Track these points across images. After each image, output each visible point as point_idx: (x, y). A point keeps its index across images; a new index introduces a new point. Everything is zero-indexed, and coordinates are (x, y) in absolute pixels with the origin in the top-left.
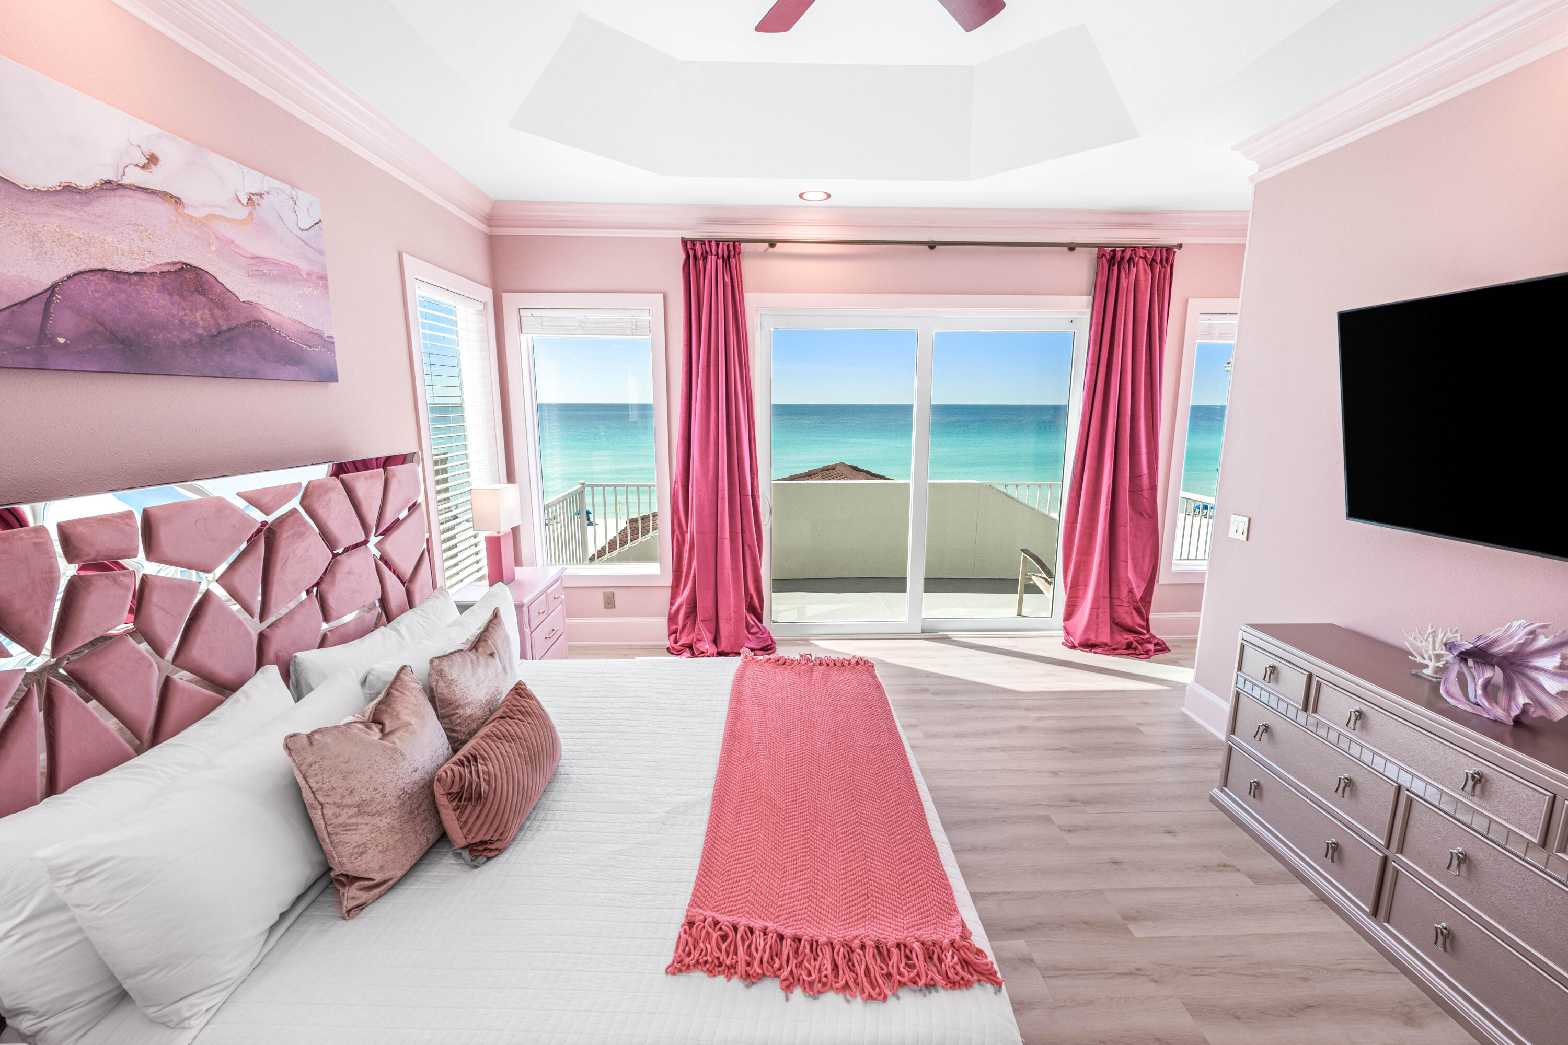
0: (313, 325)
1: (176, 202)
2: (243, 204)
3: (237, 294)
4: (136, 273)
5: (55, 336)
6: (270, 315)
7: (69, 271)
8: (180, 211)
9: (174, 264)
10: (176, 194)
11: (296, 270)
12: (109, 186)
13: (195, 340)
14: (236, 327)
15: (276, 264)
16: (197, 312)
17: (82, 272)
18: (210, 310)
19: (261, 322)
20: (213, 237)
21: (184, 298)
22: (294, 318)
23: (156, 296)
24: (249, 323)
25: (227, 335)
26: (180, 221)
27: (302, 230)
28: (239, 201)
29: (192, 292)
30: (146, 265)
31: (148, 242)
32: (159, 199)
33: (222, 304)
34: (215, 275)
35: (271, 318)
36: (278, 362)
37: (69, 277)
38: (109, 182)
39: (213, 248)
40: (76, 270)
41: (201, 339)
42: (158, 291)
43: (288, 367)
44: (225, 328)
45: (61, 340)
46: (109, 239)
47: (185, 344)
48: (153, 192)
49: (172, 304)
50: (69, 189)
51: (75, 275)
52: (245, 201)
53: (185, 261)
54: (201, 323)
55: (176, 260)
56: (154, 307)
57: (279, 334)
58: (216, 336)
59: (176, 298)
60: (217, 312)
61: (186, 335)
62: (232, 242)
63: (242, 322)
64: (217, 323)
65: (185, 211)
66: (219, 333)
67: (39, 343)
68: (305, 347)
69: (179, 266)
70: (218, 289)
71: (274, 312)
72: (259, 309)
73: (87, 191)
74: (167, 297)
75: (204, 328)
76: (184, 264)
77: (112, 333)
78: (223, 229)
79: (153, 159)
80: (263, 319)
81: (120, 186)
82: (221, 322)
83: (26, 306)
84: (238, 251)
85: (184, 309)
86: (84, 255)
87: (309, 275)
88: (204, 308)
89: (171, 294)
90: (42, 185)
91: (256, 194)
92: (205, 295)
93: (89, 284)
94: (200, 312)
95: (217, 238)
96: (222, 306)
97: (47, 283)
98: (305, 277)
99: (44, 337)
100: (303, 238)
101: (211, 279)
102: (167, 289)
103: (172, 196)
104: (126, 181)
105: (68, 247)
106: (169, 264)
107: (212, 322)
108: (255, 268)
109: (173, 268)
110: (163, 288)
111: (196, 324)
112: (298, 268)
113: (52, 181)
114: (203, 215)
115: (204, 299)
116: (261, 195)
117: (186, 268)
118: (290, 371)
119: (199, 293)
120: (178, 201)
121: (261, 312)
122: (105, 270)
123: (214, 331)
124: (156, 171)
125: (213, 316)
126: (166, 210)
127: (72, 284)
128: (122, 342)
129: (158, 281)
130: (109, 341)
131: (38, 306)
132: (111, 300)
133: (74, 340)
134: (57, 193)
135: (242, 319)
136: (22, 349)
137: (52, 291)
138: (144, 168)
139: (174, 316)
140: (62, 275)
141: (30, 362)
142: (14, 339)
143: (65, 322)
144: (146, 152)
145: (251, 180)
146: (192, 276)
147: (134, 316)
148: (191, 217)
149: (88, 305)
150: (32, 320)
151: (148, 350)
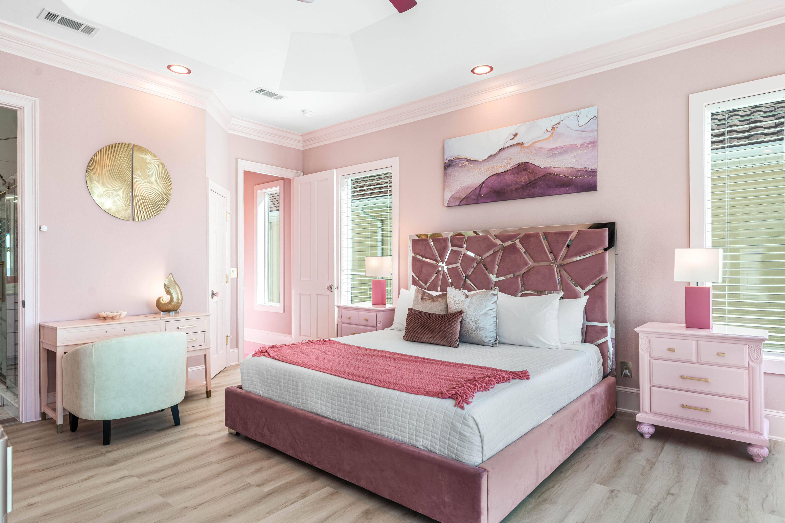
0: (580, 167)
1: (521, 144)
2: (549, 132)
3: (540, 166)
4: (505, 172)
5: (481, 195)
6: (556, 169)
7: (487, 177)
8: (522, 147)
9: (517, 164)
10: (521, 142)
11: (575, 146)
12: (501, 150)
13: (520, 186)
14: (537, 179)
15: (562, 148)
16: (522, 177)
17: (490, 177)
18: (528, 175)
19: (550, 173)
20: (533, 149)
21: (518, 174)
22: (569, 167)
23: (509, 176)
24: (544, 175)
25: (533, 182)
26: (522, 150)
27: (580, 127)
28: (547, 131)
29: (522, 172)
30: (508, 168)
31: (510, 161)
32: (516, 146)
33: (533, 172)
34: (532, 163)
35: (556, 170)
36: (556, 187)
37: (487, 179)
38: (501, 149)
39: (533, 153)
40: (489, 176)
41: (523, 186)
42: (510, 175)
43: (562, 188)
44: (533, 180)
45: (482, 195)
46: (498, 165)
47: (516, 189)
48: (514, 145)
49: (514, 177)
50: (491, 156)
51: (488, 178)
52: (549, 129)
53: (521, 162)
54: (523, 181)
55: (518, 163)
56: (508, 180)
57: (559, 176)
58: (529, 184)
59: (516, 175)
60: (531, 175)
61: (517, 186)
62: (542, 148)
63: (541, 176)
64: (530, 179)
65: (524, 146)
66: (530, 182)
67: (478, 197)
68: (574, 178)
69: (519, 164)
70: (532, 167)
71: (558, 168)
72: (550, 169)
73: (494, 155)
74: (513, 176)
75: (524, 182)
76: (521, 163)
77: (495, 191)
78: (538, 145)
79: (516, 135)
80: (552, 172)
81: (504, 149)
83: (477, 189)
84: (543, 150)
85: (518, 178)
86: (491, 172)
87: (582, 145)
88: (525, 176)
89: (514, 175)
90: (484, 158)
91: (556, 124)
92: (526, 171)
93: (491, 179)
94: (524, 177)
95: (535, 149)
96: (533, 173)
97: (482, 182)
98: (579, 146)
99: (479, 195)
100: (581, 130)
102: (513, 173)
103: (520, 143)
104: (506, 147)
105: (488, 171)
106: (515, 165)
107: (528, 179)
108: (550, 154)
109: (516, 166)
110: (512, 173)
111: (521, 182)
112: (575, 144)
113: (487, 156)
114: (530, 144)
115: (526, 172)
116: (559, 124)
117: (522, 163)
118: (563, 189)
119: (524, 171)
120: (522, 144)
121: (551, 170)
122: (496, 174)
123: (528, 182)
124: (516, 138)
125: (528, 177)
126: (517, 149)
127: (487, 181)
128: (497, 192)
129: (511, 172)
130: (494, 193)
131: (479, 188)
132: (496, 182)
133: (485, 195)
134: (488, 158)
135: (541, 175)
136: (474, 199)
137: (483, 183)
138: (513, 139)
139: (514, 181)
140: (485, 179)
141: (475, 202)
142: (473, 197)
143: (484, 190)
144: (514, 134)
145: (555, 120)
146: (523, 166)
147: (502, 184)
148: (527, 146)
149: (490, 185)
150: (477, 192)
151: (504, 193)
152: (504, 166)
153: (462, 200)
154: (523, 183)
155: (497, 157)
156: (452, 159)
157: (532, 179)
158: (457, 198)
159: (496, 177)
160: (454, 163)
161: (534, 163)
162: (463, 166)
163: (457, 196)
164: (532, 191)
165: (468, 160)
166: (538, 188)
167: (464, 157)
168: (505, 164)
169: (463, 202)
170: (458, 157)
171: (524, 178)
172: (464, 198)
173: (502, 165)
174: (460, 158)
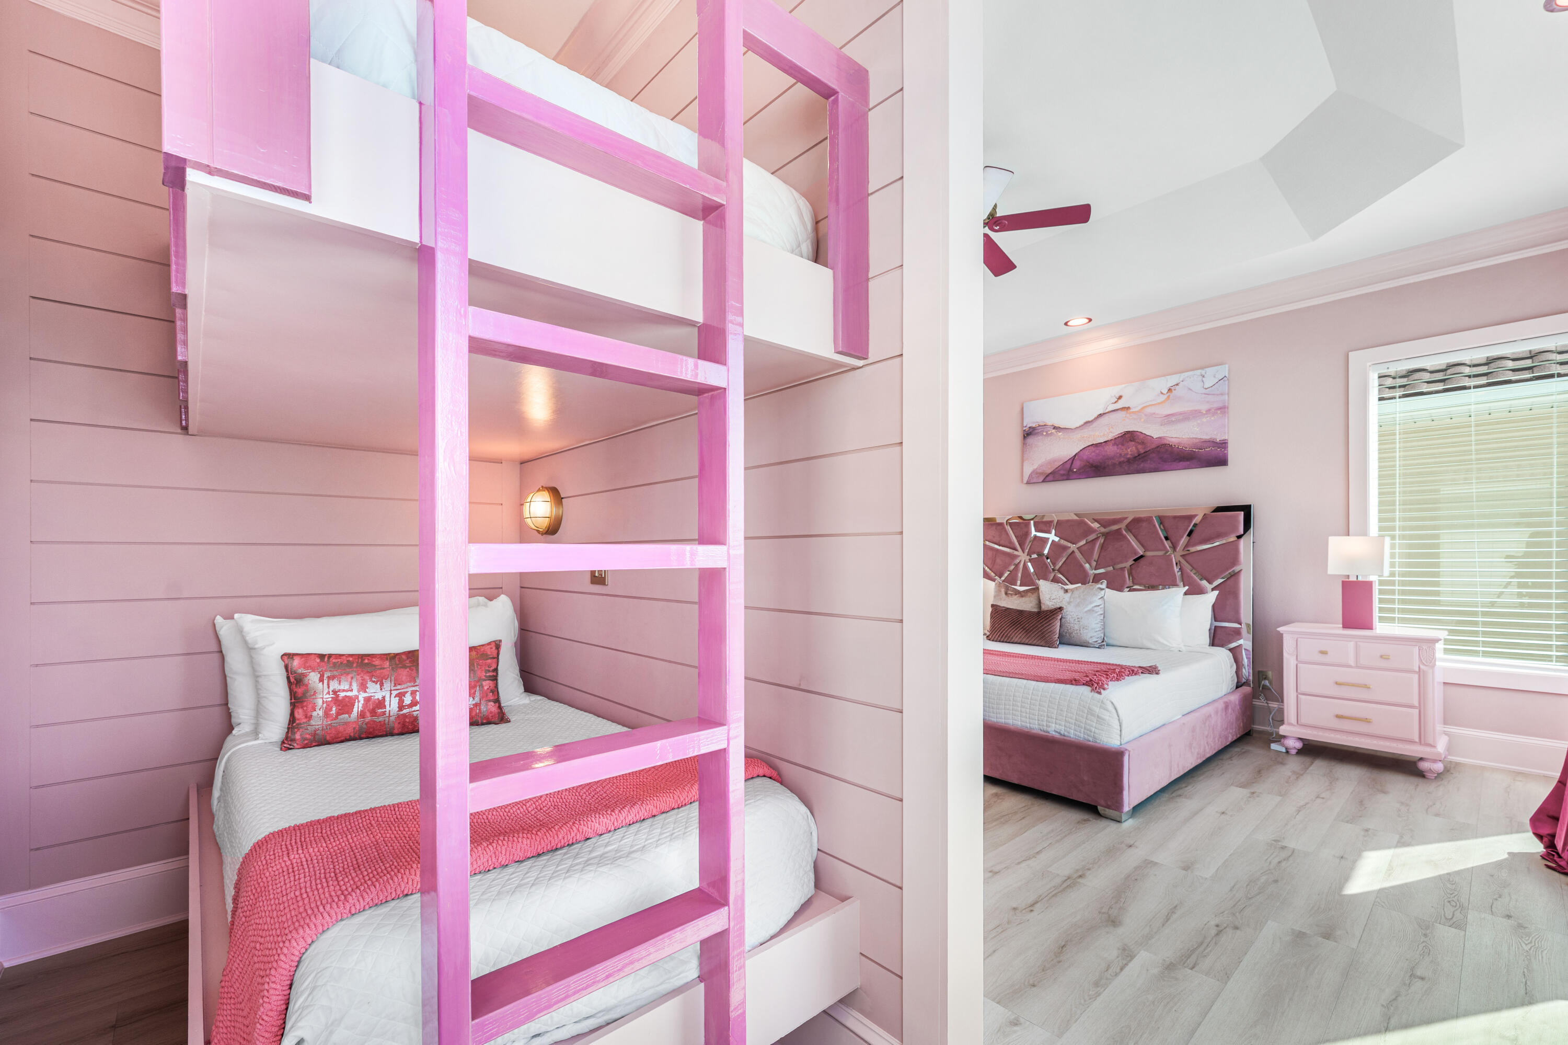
0: (1205, 438)
2: (1164, 393)
3: (1152, 436)
4: (1105, 442)
5: (1074, 469)
6: (1172, 439)
7: (1081, 448)
8: (1128, 412)
10: (1127, 406)
11: (1198, 412)
12: (1100, 415)
13: (1125, 460)
14: (1149, 450)
15: (1180, 414)
17: (1086, 447)
18: (1136, 447)
19: (1165, 444)
20: (1143, 415)
21: (1123, 445)
22: (1190, 437)
23: (1112, 447)
24: (1157, 447)
25: (1143, 454)
26: (1128, 415)
27: (1206, 389)
28: (1162, 393)
29: (1128, 442)
30: (1109, 438)
31: (1111, 429)
32: (1121, 411)
34: (1141, 431)
35: (1172, 441)
36: (1171, 461)
37: (1082, 450)
39: (1142, 420)
41: (1129, 459)
42: (1113, 445)
43: (1181, 462)
45: (1076, 470)
46: (1096, 434)
47: (1120, 463)
48: (1117, 410)
49: (1118, 448)
51: (1084, 448)
52: (1166, 391)
53: (1127, 430)
54: (1130, 453)
55: (1123, 431)
56: (1110, 452)
57: (1177, 447)
58: (1137, 457)
59: (1120, 446)
60: (1140, 447)
61: (1122, 459)
62: (1154, 413)
64: (1139, 450)
65: (1131, 411)
66: (1139, 455)
67: (1069, 472)
68: (1195, 450)
69: (1124, 433)
70: (1142, 436)
71: (1175, 438)
72: (1165, 439)
73: (1092, 421)
74: (1115, 447)
75: (1131, 455)
77: (1092, 465)
78: (1149, 410)
79: (1120, 397)
80: (1167, 442)
81: (1104, 414)
82: (1141, 450)
83: (1068, 461)
84: (1155, 416)
85: (1124, 449)
86: (1088, 441)
87: (1208, 411)
88: (1134, 446)
89: (1117, 445)
90: (1078, 425)
91: (1173, 385)
92: (1134, 441)
93: (1088, 450)
94: (1132, 448)
95: (1145, 415)
96: (1143, 443)
97: (1074, 454)
98: (1204, 413)
99: (1070, 470)
100: (1206, 393)
101: (1138, 433)
103: (1125, 408)
104: (1107, 411)
105: (1082, 441)
106: (1120, 434)
107: (1135, 451)
108: (1166, 421)
110: (1115, 444)
111: (1127, 454)
112: (1200, 410)
113: (1082, 423)
114: (1140, 408)
115: (1133, 443)
116: (1176, 385)
117: (1127, 433)
118: (1182, 464)
119: (1131, 441)
120: (1128, 408)
122: (1094, 444)
123: (1136, 455)
124: (1120, 401)
125: (1137, 448)
126: (1121, 414)
127: (1081, 452)
128: (1095, 467)
129: (1113, 442)
130: (1090, 467)
131: (1070, 461)
132: (1093, 454)
133: (1079, 470)
134: (1082, 425)
135: (1153, 446)
136: (1064, 475)
137: (1075, 456)
138: (1115, 402)
139: (1118, 453)
140: (1079, 450)
141: (1065, 477)
142: (1062, 472)
143: (1077, 464)
144: (1117, 396)
145: (1172, 380)
146: (1129, 435)
147: (1101, 457)
148: (1133, 412)
149: (1085, 457)
150: (1068, 466)
151: (1104, 468)
152: (1104, 435)
153: (1047, 476)
154: (1129, 456)
155: (1095, 424)
156: (1034, 425)
157: (1142, 451)
158: (1041, 474)
159: (1093, 449)
160: (1037, 431)
161: (1144, 432)
162: (1048, 435)
163: (1040, 471)
164: (1142, 465)
165: (1055, 428)
166: (1149, 462)
167: (1049, 423)
168: (1106, 433)
169: (1048, 479)
170: (1042, 424)
171: (1131, 450)
172: (1050, 473)
173: (1102, 434)
174: (1045, 425)
